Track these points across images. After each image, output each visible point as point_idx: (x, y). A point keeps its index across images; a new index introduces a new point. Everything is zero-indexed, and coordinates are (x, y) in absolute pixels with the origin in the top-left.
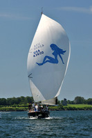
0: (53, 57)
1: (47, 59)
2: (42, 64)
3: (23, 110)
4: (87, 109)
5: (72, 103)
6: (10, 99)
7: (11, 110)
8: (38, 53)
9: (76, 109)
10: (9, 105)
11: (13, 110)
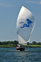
0: (28, 24)
1: (25, 25)
2: (23, 27)
3: (9, 47)
4: (38, 47)
5: (31, 44)
6: (4, 42)
7: (4, 47)
8: (21, 23)
9: (33, 47)
10: (3, 45)
11: (5, 47)
